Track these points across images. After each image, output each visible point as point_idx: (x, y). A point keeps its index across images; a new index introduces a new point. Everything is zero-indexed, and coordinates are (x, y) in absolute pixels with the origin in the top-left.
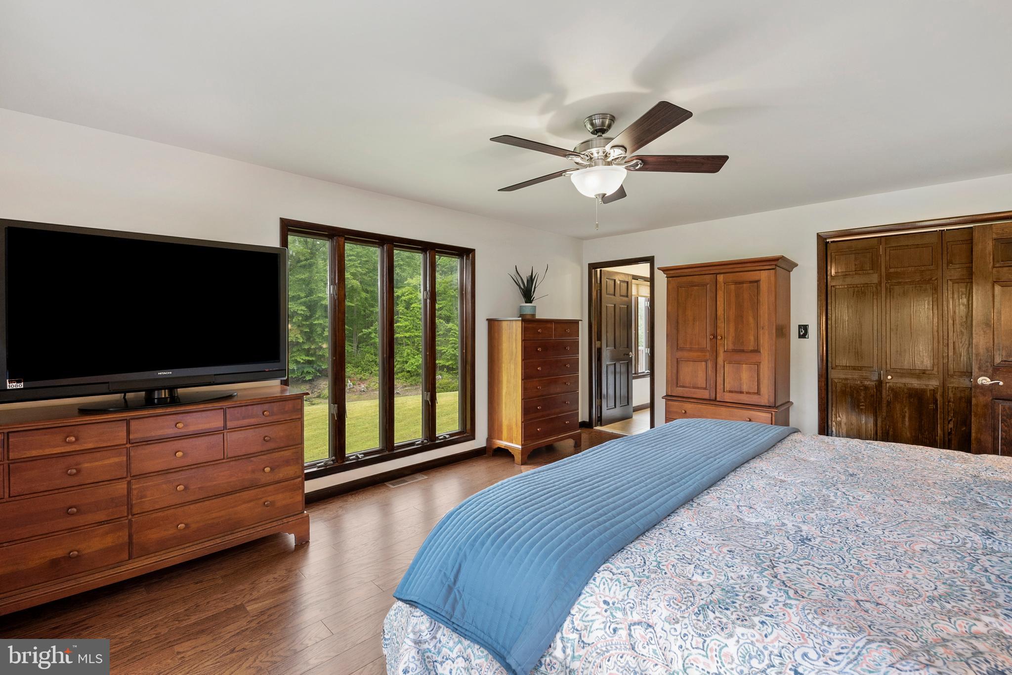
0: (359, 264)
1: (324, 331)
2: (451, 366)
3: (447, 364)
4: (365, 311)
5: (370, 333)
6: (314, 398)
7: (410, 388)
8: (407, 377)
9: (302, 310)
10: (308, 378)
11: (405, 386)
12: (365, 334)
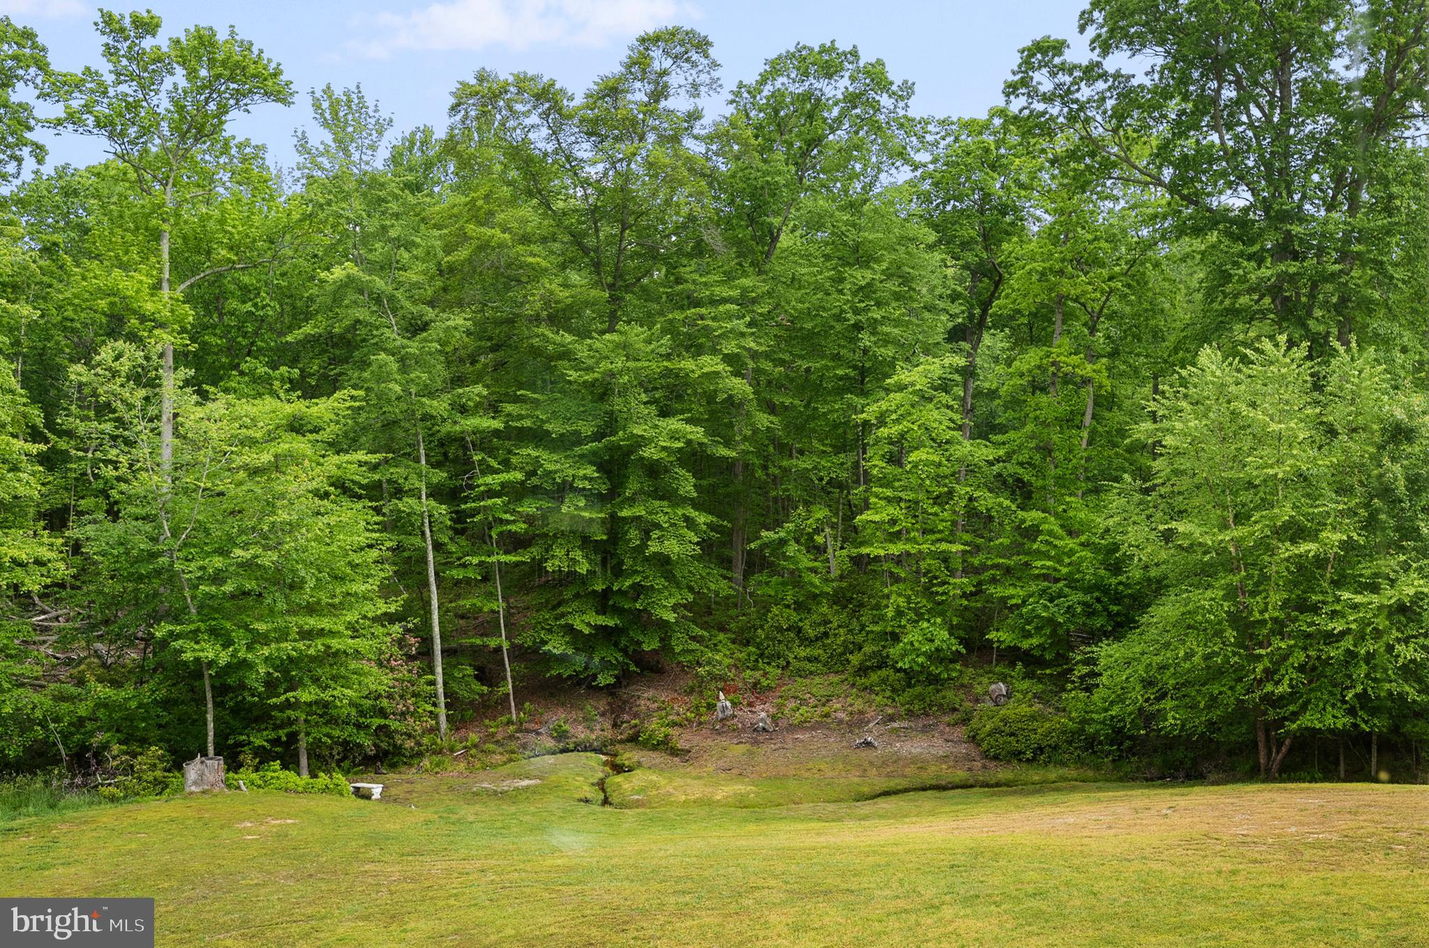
0: (750, 325)
1: (649, 538)
2: (1037, 653)
3: (1025, 645)
4: (765, 468)
5: (783, 542)
6: (621, 742)
7: (905, 724)
8: (898, 686)
9: (585, 478)
10: (604, 679)
11: (892, 718)
12: (766, 545)
